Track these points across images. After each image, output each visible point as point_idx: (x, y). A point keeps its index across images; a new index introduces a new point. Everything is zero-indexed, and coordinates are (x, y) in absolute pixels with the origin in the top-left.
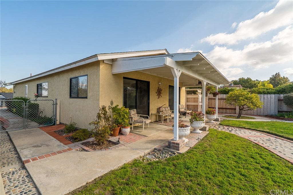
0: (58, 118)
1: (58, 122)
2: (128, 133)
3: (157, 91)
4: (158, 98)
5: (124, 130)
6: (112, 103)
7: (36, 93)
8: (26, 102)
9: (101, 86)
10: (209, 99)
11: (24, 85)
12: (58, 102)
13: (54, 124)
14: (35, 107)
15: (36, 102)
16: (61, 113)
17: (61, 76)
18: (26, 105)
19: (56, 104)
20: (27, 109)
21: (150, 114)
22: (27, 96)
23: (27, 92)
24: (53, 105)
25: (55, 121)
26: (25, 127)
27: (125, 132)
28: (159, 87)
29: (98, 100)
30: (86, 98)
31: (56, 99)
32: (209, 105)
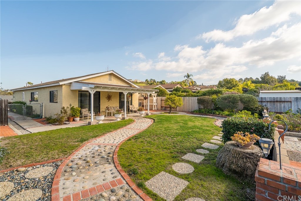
0: (44, 114)
1: (44, 117)
2: (78, 120)
3: (107, 97)
4: (108, 101)
5: (76, 119)
6: (70, 105)
7: (30, 99)
8: (24, 105)
9: (63, 97)
10: (161, 100)
11: (22, 92)
12: (44, 105)
13: (41, 118)
14: (30, 108)
15: (30, 105)
16: (46, 111)
17: (45, 89)
18: (24, 107)
19: (42, 106)
20: (25, 109)
21: (101, 111)
22: (24, 100)
23: (24, 97)
24: (41, 106)
25: (41, 116)
26: (24, 119)
27: (76, 120)
28: (108, 95)
29: (62, 104)
30: (57, 102)
31: (42, 103)
32: (161, 105)
